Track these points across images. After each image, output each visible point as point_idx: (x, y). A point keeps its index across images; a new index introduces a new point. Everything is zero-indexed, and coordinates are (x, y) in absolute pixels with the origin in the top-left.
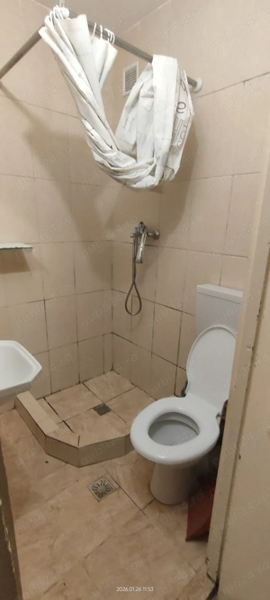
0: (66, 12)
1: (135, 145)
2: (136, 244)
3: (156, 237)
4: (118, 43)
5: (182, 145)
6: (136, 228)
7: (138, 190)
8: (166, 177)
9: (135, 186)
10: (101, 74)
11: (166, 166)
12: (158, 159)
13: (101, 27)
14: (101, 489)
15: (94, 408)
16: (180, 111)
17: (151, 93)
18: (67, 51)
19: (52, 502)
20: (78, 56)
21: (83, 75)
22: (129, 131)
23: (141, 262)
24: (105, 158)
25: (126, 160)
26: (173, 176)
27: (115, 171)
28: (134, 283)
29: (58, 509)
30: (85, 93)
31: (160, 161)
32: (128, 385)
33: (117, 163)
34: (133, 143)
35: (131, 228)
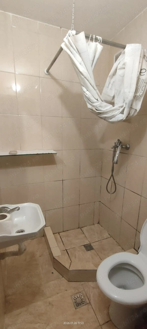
0: (74, 32)
1: (114, 97)
2: (115, 152)
3: (127, 148)
4: (104, 42)
5: (142, 94)
6: (115, 143)
7: (113, 123)
8: (131, 114)
9: (110, 120)
10: (93, 61)
11: (131, 108)
12: (126, 104)
13: (94, 36)
14: (79, 300)
15: (84, 246)
16: (142, 74)
17: (124, 66)
18: (74, 52)
19: (50, 299)
20: (80, 54)
21: (82, 63)
22: (111, 89)
23: (117, 163)
24: (93, 106)
25: (106, 106)
26: (136, 114)
27: (99, 113)
28: (112, 175)
29: (53, 305)
30: (83, 72)
31: (127, 105)
32: (106, 235)
33: (100, 108)
34: (112, 95)
35: (112, 143)
